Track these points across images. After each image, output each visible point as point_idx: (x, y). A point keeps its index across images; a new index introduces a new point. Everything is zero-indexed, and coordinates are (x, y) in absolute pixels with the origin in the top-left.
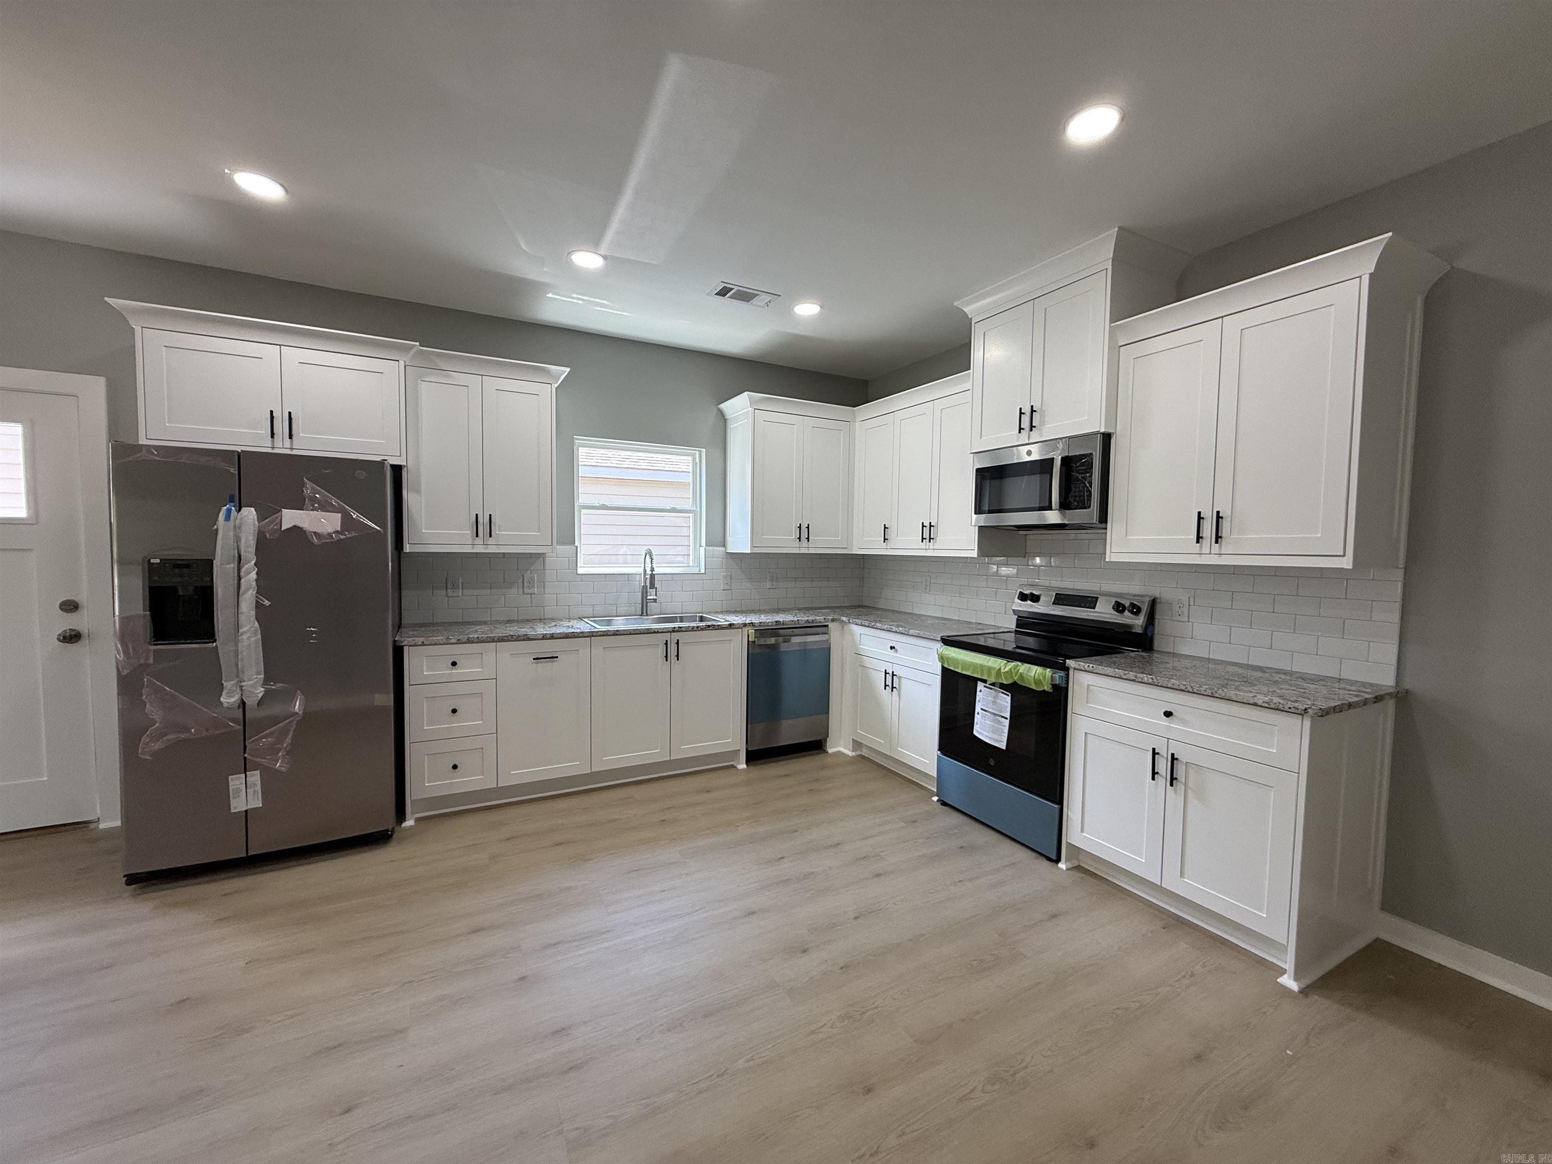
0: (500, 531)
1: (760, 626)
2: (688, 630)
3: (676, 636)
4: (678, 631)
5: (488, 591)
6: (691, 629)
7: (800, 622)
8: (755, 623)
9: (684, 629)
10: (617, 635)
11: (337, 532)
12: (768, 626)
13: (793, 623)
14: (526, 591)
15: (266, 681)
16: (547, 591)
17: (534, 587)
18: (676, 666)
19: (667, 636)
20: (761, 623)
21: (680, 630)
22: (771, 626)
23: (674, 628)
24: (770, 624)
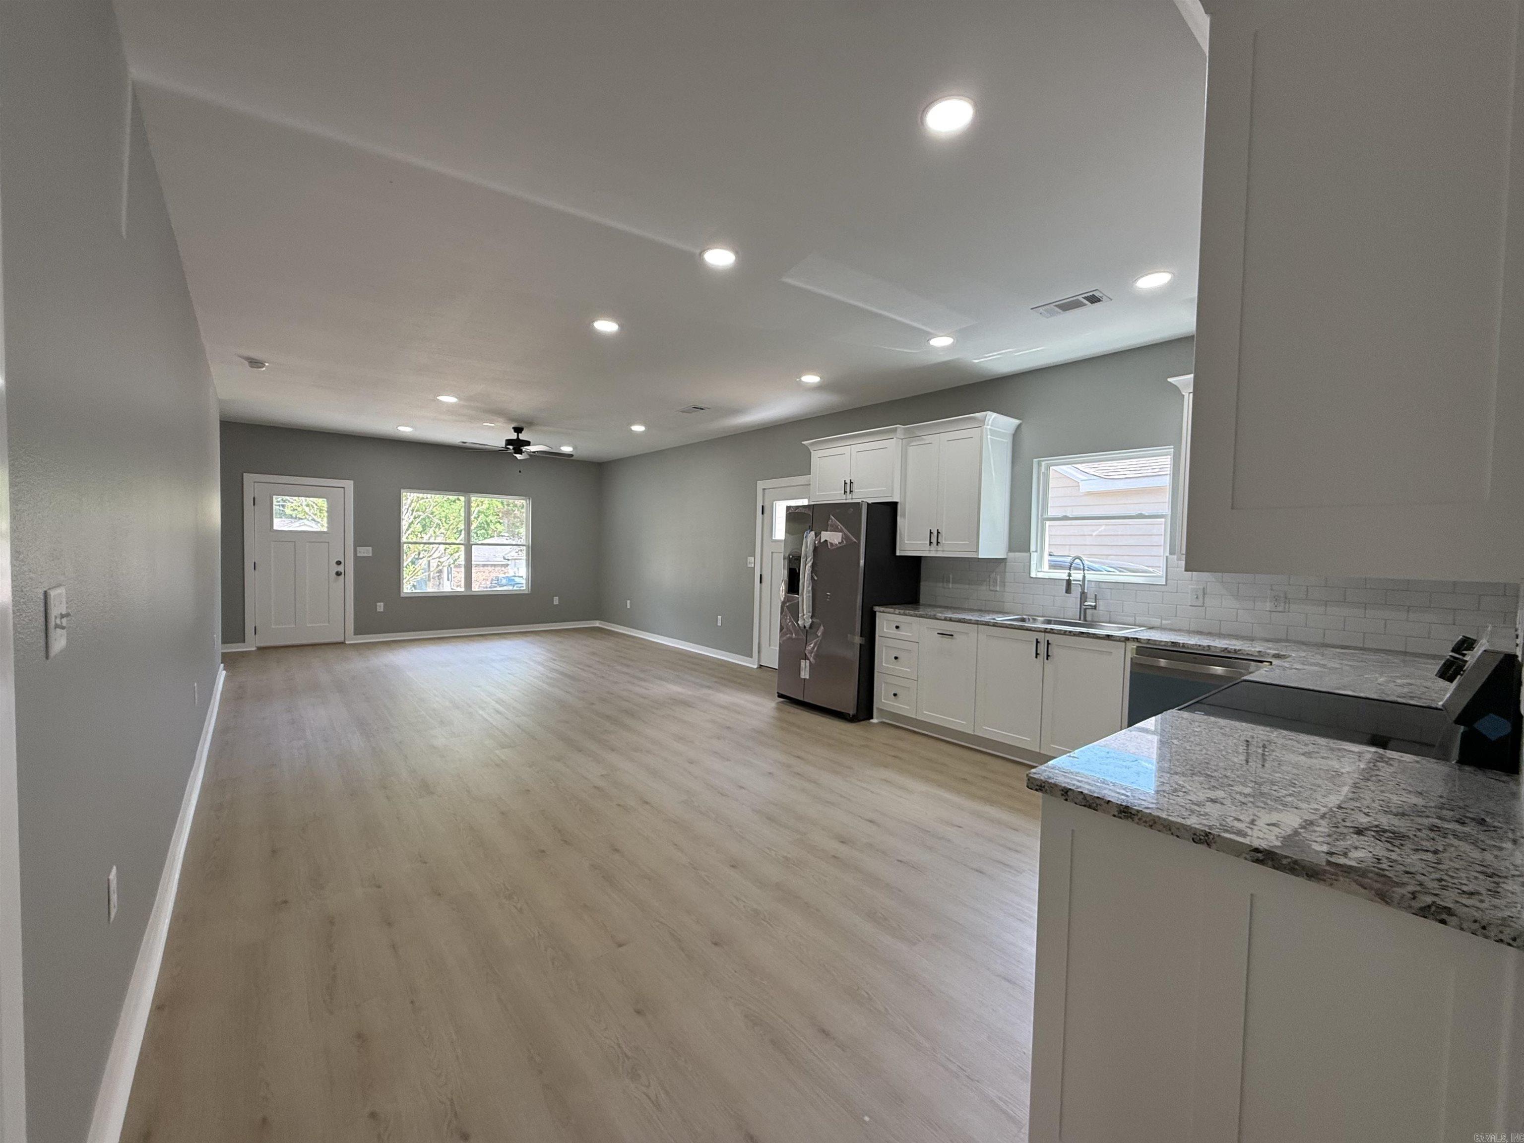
0: (945, 540)
1: (1148, 643)
2: (1060, 633)
3: (1049, 637)
4: (1049, 632)
5: (967, 586)
6: (1062, 632)
7: (1212, 649)
8: (1140, 639)
9: (1055, 632)
10: (996, 626)
11: (839, 543)
12: (1159, 645)
13: (1199, 648)
14: (992, 588)
15: (812, 617)
16: (1007, 589)
17: (996, 586)
18: (1049, 665)
19: (1041, 636)
20: (1149, 640)
21: (1052, 631)
22: (1165, 645)
23: (1046, 629)
24: (1163, 644)
